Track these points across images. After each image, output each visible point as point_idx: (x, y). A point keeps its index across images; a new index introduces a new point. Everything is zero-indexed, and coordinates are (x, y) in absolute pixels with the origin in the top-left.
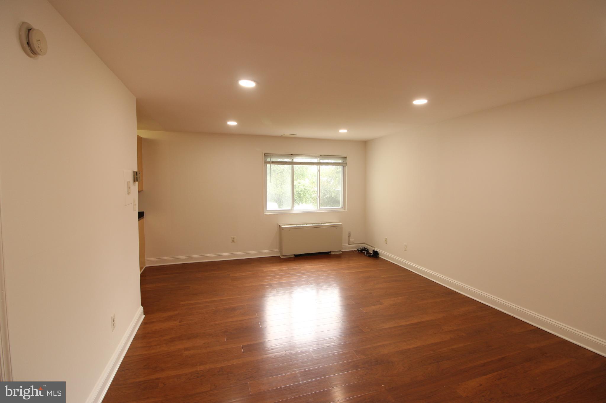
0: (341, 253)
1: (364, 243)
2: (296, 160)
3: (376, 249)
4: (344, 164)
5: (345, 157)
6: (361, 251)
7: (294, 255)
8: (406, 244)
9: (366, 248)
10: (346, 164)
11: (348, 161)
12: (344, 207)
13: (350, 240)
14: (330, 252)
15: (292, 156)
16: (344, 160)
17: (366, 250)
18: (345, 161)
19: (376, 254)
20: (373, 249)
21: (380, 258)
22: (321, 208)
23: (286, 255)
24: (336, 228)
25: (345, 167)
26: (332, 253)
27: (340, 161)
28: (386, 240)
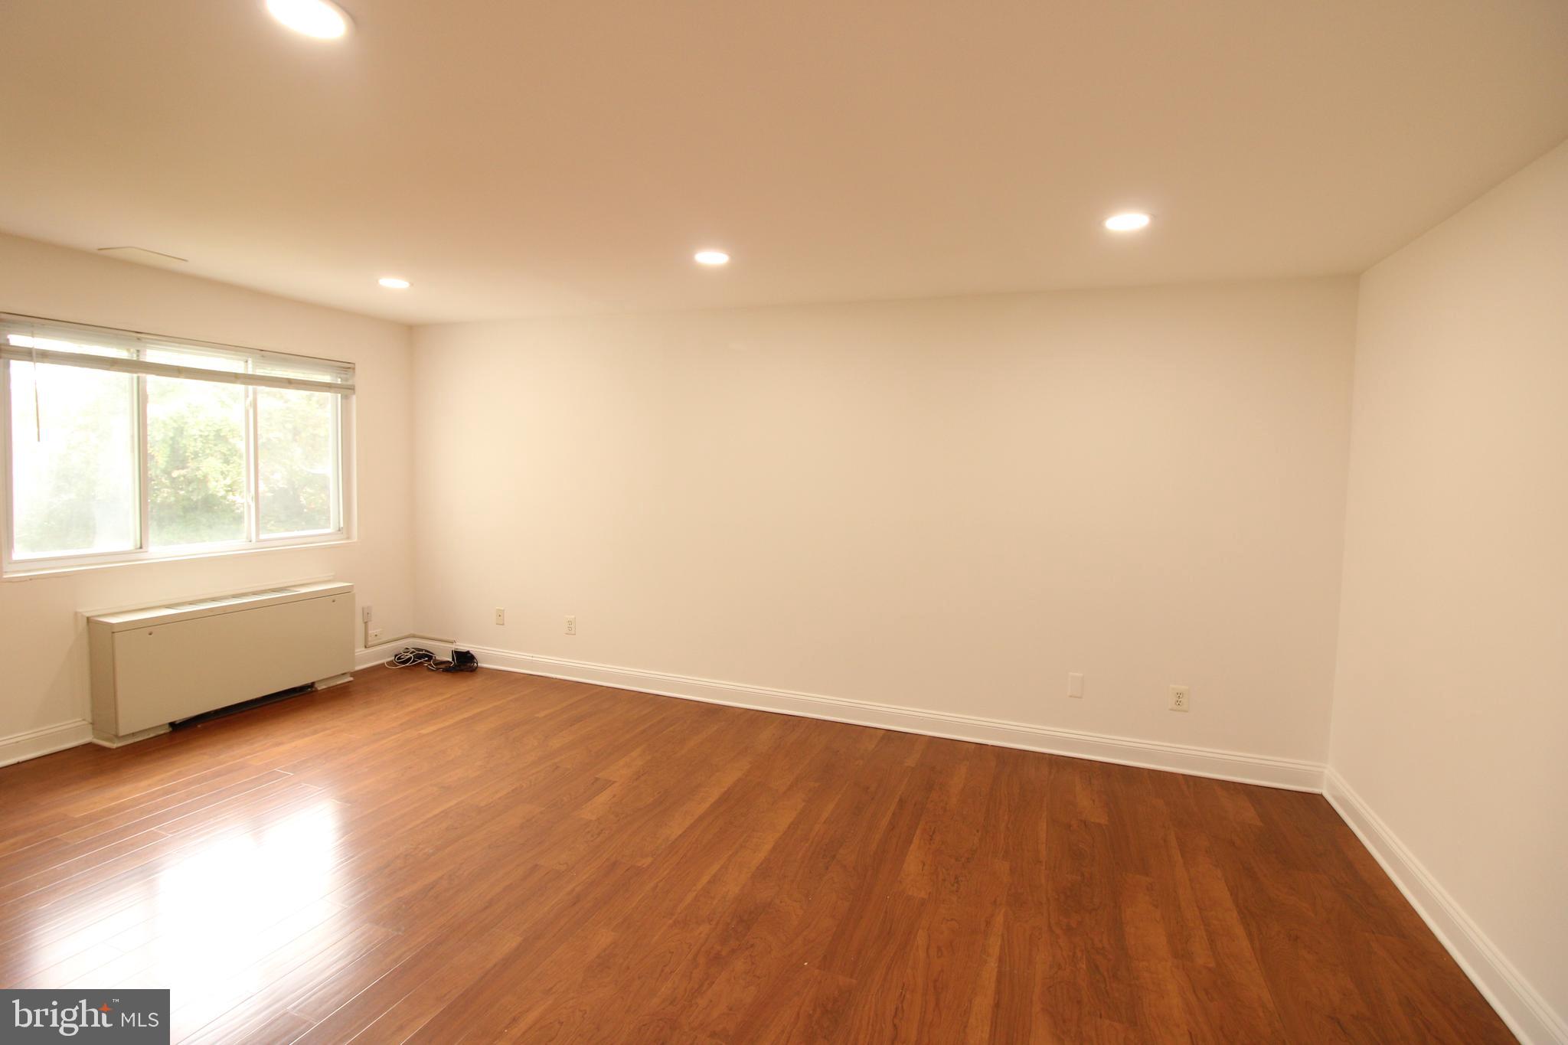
0: (351, 679)
1: (414, 636)
2: (154, 355)
3: (463, 647)
4: (346, 390)
5: (347, 368)
6: (414, 661)
7: (172, 724)
8: (573, 617)
9: (422, 650)
10: (352, 388)
11: (360, 380)
12: (345, 530)
13: (370, 632)
14: (312, 685)
15: (137, 336)
16: (342, 376)
17: (426, 656)
18: (347, 380)
19: (464, 662)
20: (454, 647)
21: (482, 668)
22: (263, 536)
23: (133, 734)
24: (334, 601)
25: (345, 398)
26: (320, 687)
27: (326, 378)
28: (500, 615)
